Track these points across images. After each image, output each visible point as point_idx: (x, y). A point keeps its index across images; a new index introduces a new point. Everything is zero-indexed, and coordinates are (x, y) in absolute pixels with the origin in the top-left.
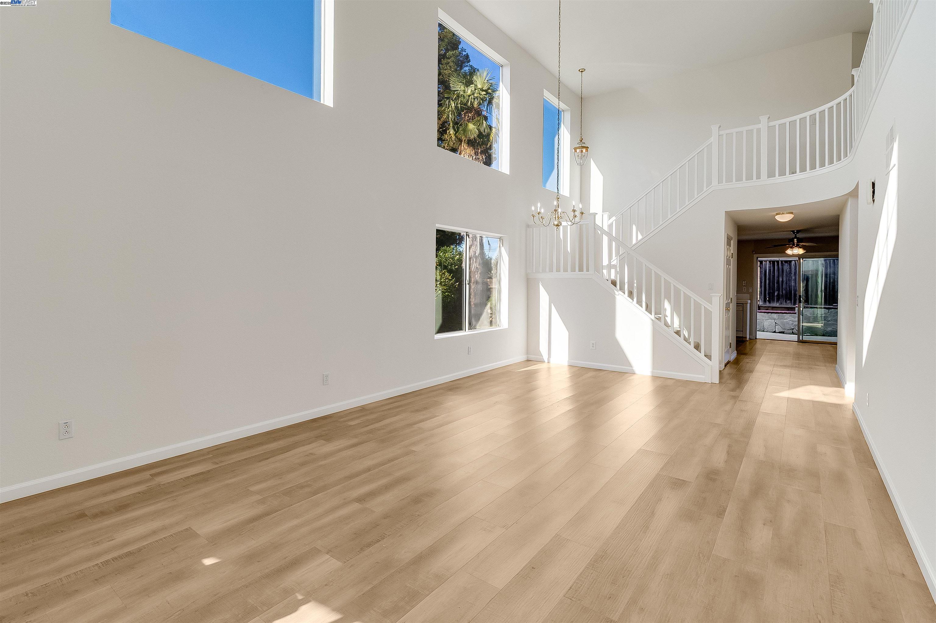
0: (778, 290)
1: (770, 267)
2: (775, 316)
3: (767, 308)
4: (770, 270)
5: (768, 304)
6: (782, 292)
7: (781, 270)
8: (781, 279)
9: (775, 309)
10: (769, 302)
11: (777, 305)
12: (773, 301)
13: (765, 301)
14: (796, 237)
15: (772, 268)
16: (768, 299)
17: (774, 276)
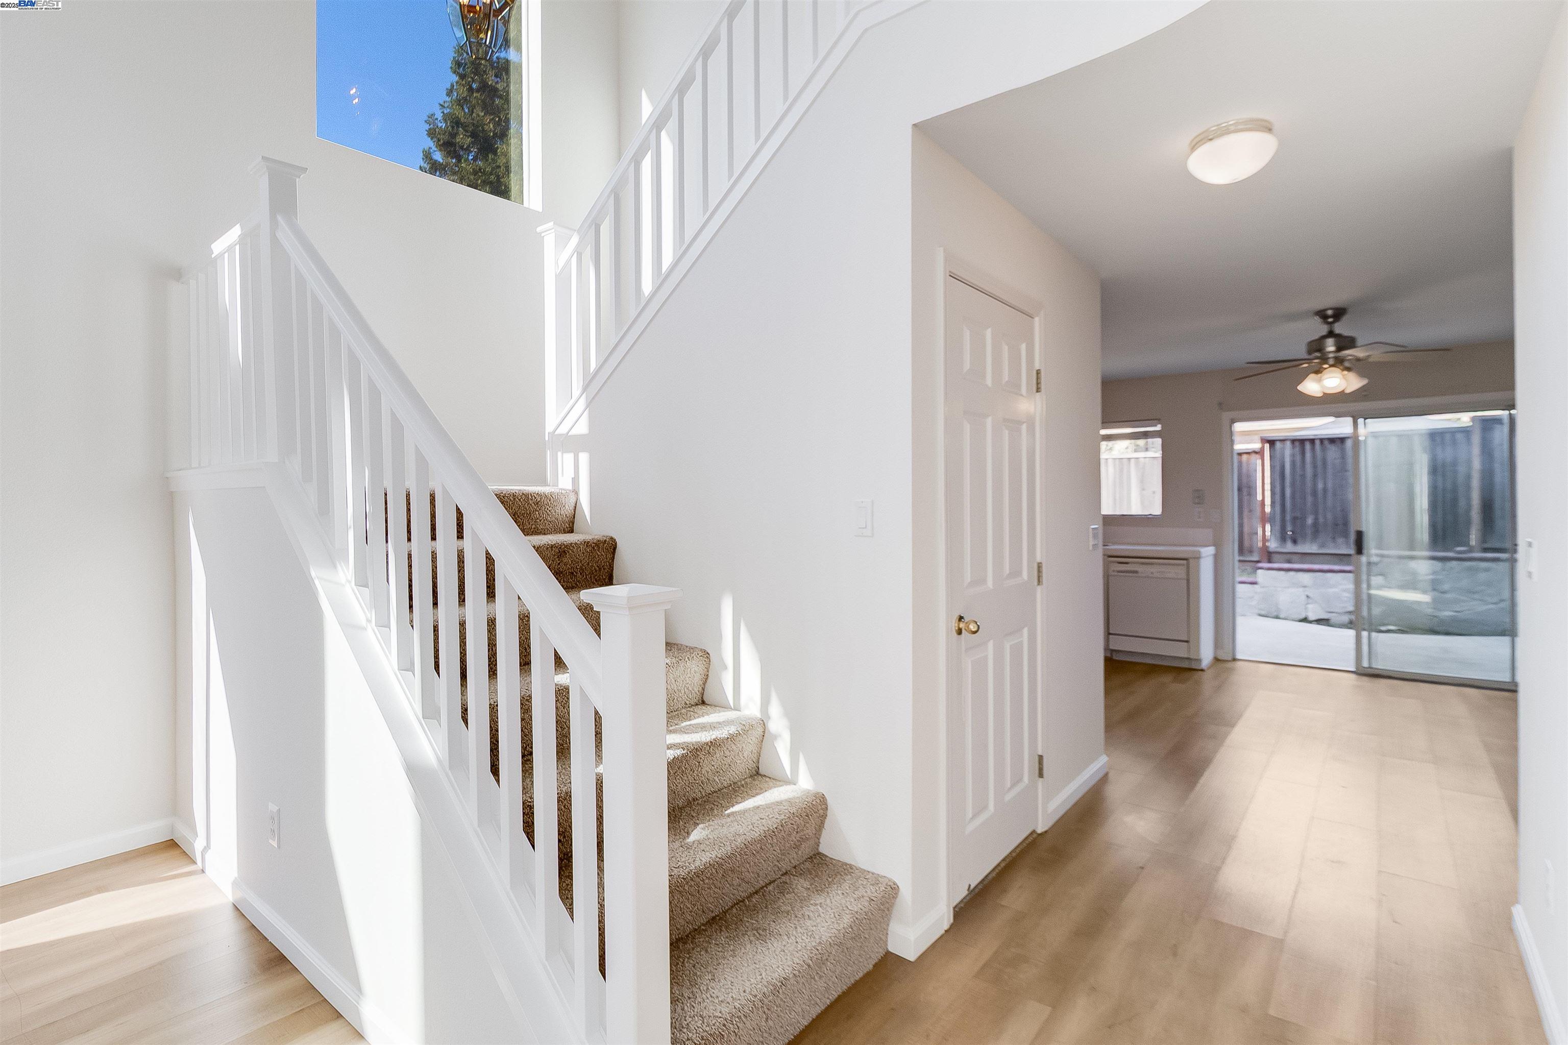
0: (1316, 513)
1: (1293, 455)
2: (1305, 578)
3: (1289, 557)
4: (1293, 463)
5: (1289, 547)
6: (1325, 517)
7: (1319, 463)
8: (1320, 486)
9: (1308, 558)
10: (1295, 542)
11: (1313, 548)
12: (1304, 537)
13: (1283, 538)
14: (1331, 334)
15: (1298, 458)
16: (1290, 533)
17: (1303, 476)
